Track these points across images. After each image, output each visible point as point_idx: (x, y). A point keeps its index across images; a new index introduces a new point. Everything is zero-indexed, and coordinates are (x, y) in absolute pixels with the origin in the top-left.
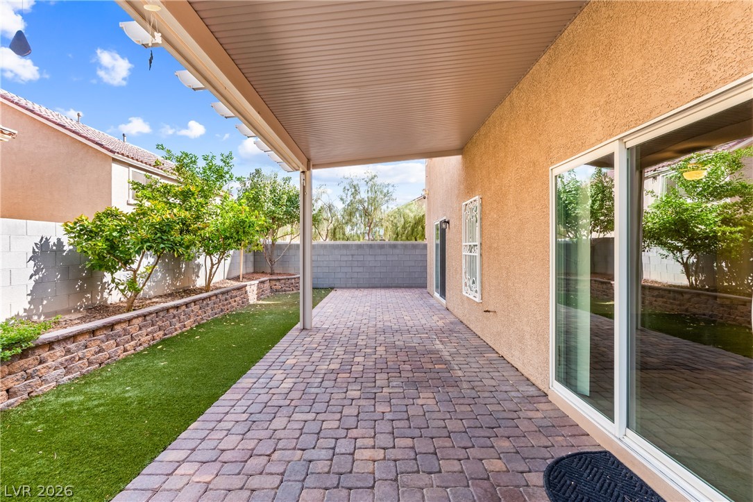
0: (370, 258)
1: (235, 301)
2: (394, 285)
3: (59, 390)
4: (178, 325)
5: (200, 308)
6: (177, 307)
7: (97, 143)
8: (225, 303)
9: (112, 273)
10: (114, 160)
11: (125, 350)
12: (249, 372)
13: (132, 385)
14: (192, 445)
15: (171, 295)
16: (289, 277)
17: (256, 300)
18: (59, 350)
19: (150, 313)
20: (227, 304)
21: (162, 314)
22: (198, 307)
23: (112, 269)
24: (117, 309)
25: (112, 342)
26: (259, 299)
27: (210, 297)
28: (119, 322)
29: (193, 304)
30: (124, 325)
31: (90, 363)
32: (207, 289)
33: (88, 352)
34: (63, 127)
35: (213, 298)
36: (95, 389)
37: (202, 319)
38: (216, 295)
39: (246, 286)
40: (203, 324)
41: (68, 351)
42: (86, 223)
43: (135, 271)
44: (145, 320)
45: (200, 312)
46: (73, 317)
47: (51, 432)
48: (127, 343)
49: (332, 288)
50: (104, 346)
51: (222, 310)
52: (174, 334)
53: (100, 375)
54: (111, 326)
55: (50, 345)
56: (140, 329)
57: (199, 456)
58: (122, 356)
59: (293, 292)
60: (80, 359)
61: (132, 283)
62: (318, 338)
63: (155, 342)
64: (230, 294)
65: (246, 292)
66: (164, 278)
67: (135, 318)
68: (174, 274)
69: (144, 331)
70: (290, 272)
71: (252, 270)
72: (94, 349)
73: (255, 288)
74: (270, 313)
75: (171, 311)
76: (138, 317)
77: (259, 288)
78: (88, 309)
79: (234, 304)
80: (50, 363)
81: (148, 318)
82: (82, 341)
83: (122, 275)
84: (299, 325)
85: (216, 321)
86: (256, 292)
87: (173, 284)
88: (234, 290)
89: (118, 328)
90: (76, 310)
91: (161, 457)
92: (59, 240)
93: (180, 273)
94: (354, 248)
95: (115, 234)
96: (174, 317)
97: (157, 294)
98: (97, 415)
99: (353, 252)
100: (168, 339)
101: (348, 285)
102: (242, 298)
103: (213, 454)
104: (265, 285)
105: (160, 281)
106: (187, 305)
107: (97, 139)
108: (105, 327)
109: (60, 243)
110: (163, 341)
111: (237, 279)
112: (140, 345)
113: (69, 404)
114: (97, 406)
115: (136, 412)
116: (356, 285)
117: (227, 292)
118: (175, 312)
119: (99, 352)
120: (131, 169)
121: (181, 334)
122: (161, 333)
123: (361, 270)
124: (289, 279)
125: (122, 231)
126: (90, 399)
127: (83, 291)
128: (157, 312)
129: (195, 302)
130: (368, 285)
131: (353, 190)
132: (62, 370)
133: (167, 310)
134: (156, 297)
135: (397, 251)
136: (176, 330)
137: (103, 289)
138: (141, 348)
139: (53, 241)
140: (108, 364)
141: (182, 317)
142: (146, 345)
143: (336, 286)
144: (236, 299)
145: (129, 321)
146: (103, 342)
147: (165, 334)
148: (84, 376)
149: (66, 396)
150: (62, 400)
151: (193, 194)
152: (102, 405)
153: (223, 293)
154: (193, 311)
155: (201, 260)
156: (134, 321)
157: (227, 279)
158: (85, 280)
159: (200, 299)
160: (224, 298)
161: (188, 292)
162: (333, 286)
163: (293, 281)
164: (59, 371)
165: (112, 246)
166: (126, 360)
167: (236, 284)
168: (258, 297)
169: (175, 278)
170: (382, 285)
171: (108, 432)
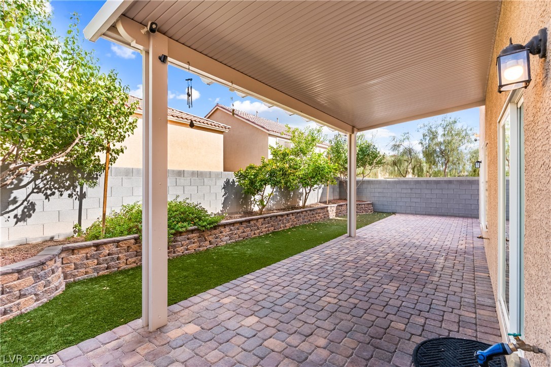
0: (426, 191)
1: (319, 216)
2: (449, 214)
3: (227, 246)
4: (282, 225)
5: (296, 218)
6: (282, 216)
7: (262, 127)
8: (312, 216)
9: (254, 196)
10: (270, 135)
11: (255, 234)
12: (302, 253)
13: (251, 249)
14: (258, 275)
15: (284, 210)
16: (360, 203)
17: (334, 217)
18: (227, 229)
19: (267, 217)
20: (313, 217)
21: (273, 218)
22: (294, 217)
23: (254, 194)
24: (256, 214)
25: (249, 229)
26: (337, 216)
27: (302, 212)
28: (252, 220)
29: (291, 215)
30: (255, 222)
31: (239, 237)
32: (304, 207)
33: (239, 231)
34: (249, 120)
35: (304, 213)
36: (238, 248)
37: (296, 224)
38: (306, 211)
39: (328, 207)
40: (296, 227)
41: (231, 230)
42: (242, 172)
43: (262, 196)
44: (264, 220)
45: (295, 220)
46: (238, 216)
47: (218, 259)
48: (256, 230)
49: (394, 213)
50: (245, 230)
51: (309, 221)
52: (280, 230)
53: (242, 243)
54: (249, 221)
55: (225, 225)
56: (262, 225)
57: (258, 280)
58: (253, 236)
59: (363, 214)
60: (235, 234)
61: (262, 201)
62: (354, 242)
63: (269, 232)
64: (315, 211)
65: (327, 211)
66: (281, 200)
67: (259, 218)
68: (287, 197)
69: (264, 226)
70: (363, 200)
71: (338, 197)
72: (241, 230)
73: (335, 209)
74: (337, 225)
75: (279, 217)
76: (261, 218)
77: (337, 209)
78: (244, 213)
79: (318, 217)
80: (224, 234)
81: (266, 219)
82: (237, 226)
83: (258, 197)
84: (348, 234)
85: (304, 226)
86: (335, 211)
87: (285, 203)
88: (318, 209)
89: (252, 223)
90: (240, 213)
91: (246, 276)
92: (233, 180)
93: (290, 198)
94: (412, 184)
95: (252, 177)
96: (280, 221)
97: (277, 208)
98: (234, 257)
99: (411, 187)
100: (276, 232)
101: (407, 212)
102: (324, 215)
103: (264, 280)
104: (343, 208)
105: (279, 201)
106: (287, 215)
107: (262, 125)
108: (246, 221)
109: (233, 181)
110: (273, 233)
111: (325, 203)
112: (262, 232)
113: (227, 251)
114: (235, 254)
115: (246, 259)
116: (414, 212)
117: (314, 210)
118: (281, 218)
119: (243, 232)
120: (278, 138)
121: (283, 230)
122: (273, 228)
123: (418, 200)
124: (360, 204)
125: (256, 175)
126: (234, 251)
127: (243, 204)
128: (271, 217)
129: (292, 213)
130: (424, 213)
131: (431, 136)
132: (228, 238)
133: (276, 216)
134: (276, 210)
135: (453, 186)
136: (281, 228)
137: (251, 204)
138: (262, 234)
139: (231, 180)
140: (246, 239)
141: (284, 221)
142: (265, 233)
143: (398, 211)
144: (320, 215)
145: (257, 220)
146: (245, 228)
147: (275, 229)
148: (236, 242)
149: (228, 248)
150: (226, 249)
151: (288, 155)
152: (236, 254)
153: (310, 210)
154: (291, 219)
155: (301, 191)
156: (259, 220)
157: (320, 202)
158: (243, 198)
159: (295, 212)
160: (311, 213)
161: (293, 208)
162: (395, 211)
163: (363, 206)
164: (227, 238)
165: (252, 183)
166: (254, 238)
167: (323, 205)
168: (336, 215)
169: (287, 200)
170: (438, 213)
171: (234, 263)
